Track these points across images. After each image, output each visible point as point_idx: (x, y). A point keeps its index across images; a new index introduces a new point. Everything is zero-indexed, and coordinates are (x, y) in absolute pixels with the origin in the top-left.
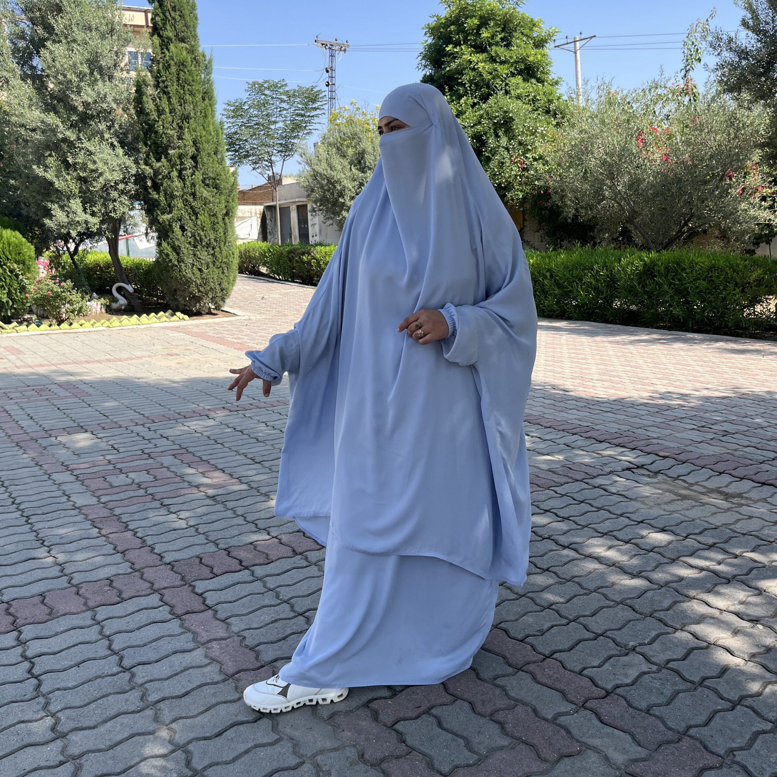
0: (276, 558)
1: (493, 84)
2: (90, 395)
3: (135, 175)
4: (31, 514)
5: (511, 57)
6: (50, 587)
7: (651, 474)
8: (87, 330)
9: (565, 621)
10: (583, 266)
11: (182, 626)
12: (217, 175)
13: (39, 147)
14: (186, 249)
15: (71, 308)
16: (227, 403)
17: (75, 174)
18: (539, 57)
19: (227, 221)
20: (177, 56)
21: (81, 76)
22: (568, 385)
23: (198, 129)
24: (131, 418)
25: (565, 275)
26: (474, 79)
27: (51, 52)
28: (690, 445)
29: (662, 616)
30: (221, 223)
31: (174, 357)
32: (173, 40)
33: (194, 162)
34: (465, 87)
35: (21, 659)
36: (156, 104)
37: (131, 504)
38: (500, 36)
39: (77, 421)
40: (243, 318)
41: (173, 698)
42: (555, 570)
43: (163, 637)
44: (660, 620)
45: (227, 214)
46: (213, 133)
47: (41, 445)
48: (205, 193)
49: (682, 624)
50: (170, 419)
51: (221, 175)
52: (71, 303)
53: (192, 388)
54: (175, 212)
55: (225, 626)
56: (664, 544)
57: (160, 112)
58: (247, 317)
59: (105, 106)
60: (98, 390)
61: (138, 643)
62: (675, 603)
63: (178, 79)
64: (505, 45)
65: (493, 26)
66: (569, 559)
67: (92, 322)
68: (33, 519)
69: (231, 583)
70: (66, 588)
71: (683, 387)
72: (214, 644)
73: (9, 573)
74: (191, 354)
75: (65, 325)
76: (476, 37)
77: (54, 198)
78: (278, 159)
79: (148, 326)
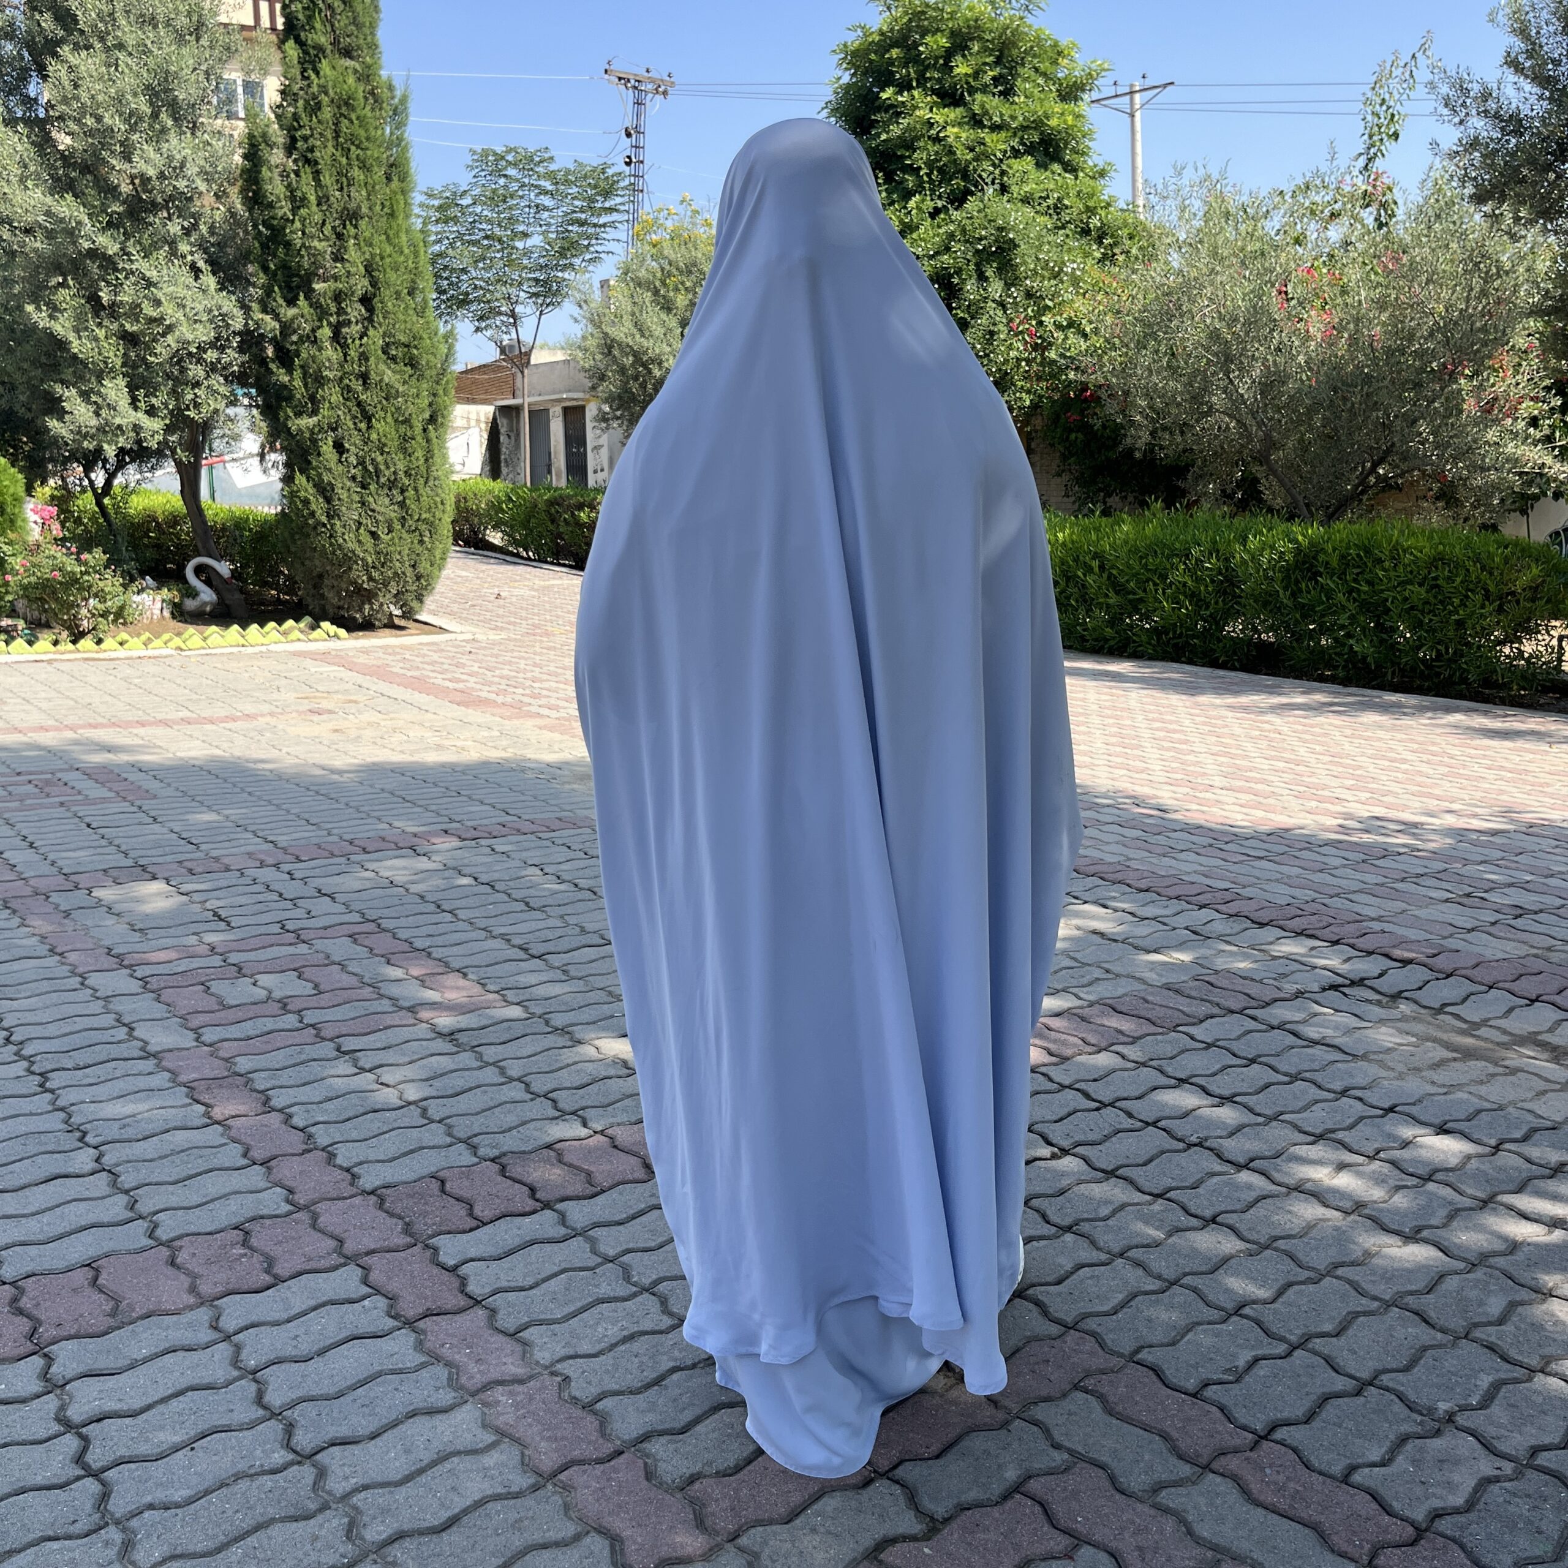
0: (610, 1182)
1: (975, 170)
2: (155, 797)
3: (240, 333)
4: (49, 1067)
5: (1013, 118)
6: (107, 1247)
7: (1385, 1000)
8: (135, 654)
9: (1281, 1348)
10: (1169, 549)
11: (419, 1346)
12: (414, 338)
13: (38, 267)
14: (345, 492)
15: (100, 606)
16: (451, 821)
17: (115, 326)
18: (1070, 119)
19: (432, 434)
20: (334, 87)
21: (133, 120)
22: (1166, 796)
23: (376, 240)
24: (250, 848)
25: (1129, 566)
26: (936, 160)
27: (71, 69)
28: (1451, 936)
29: (1493, 1339)
30: (419, 438)
31: (325, 717)
32: (328, 51)
33: (367, 310)
34: (918, 175)
35: (56, 1428)
36: (289, 185)
37: (270, 1047)
38: (991, 73)
39: (132, 854)
40: (460, 637)
41: (422, 1532)
42: (1231, 1222)
43: (379, 1374)
44: (1491, 1348)
45: (432, 419)
46: (406, 251)
47: (57, 906)
48: (389, 375)
49: (1542, 1357)
50: (333, 855)
51: (421, 338)
52: (101, 596)
53: (371, 786)
54: (324, 411)
55: (518, 1348)
56: (1453, 1162)
57: (297, 202)
58: (469, 636)
59: (181, 184)
60: (169, 785)
61: (324, 1391)
62: (1513, 1305)
63: (337, 134)
64: (1001, 93)
65: (979, 52)
66: (1254, 1195)
67: (144, 637)
68: (56, 1081)
69: (517, 1241)
70: (143, 1250)
71: (1405, 808)
72: (499, 1394)
73: (11, 1211)
74: (359, 711)
75: (87, 643)
76: (944, 73)
77: (68, 374)
78: (529, 311)
79: (263, 649)
